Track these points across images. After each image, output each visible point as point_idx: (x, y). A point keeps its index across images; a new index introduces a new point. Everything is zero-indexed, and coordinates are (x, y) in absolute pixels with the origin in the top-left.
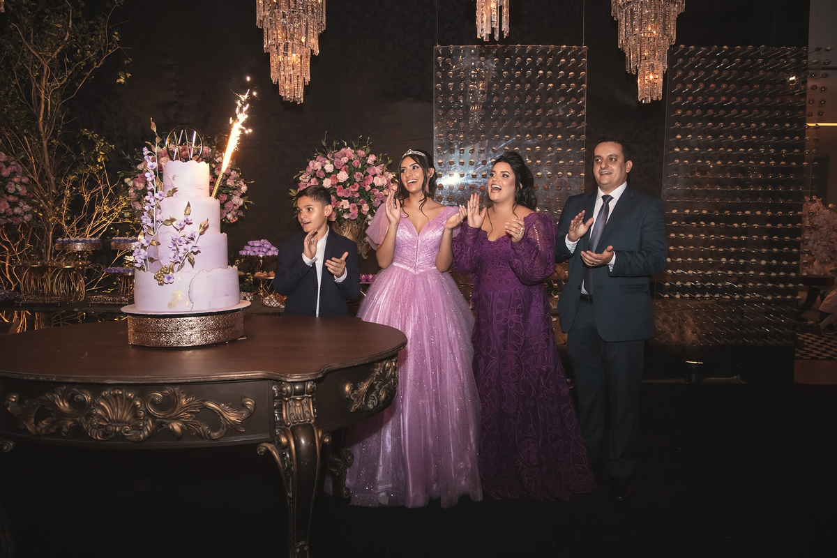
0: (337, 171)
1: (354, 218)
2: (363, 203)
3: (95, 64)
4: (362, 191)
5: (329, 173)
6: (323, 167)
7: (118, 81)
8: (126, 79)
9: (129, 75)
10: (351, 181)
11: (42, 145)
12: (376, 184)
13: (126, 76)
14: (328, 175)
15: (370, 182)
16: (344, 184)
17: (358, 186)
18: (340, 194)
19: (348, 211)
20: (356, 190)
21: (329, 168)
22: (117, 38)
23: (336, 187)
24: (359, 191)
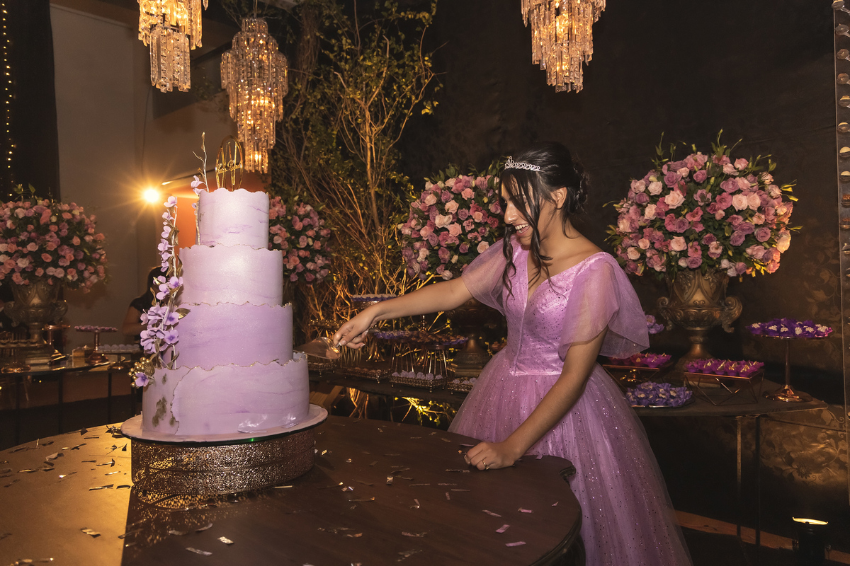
0: (666, 190)
1: (695, 266)
2: (711, 240)
3: (414, 98)
4: (708, 220)
5: (655, 196)
6: (647, 188)
7: (423, 112)
8: (433, 108)
9: (436, 103)
10: (689, 204)
11: (370, 194)
12: (738, 207)
13: (433, 105)
14: (654, 199)
15: (725, 205)
16: (677, 212)
17: (701, 213)
18: (670, 228)
19: (683, 254)
20: (697, 218)
21: (656, 187)
22: (429, 64)
23: (664, 218)
24: (703, 220)
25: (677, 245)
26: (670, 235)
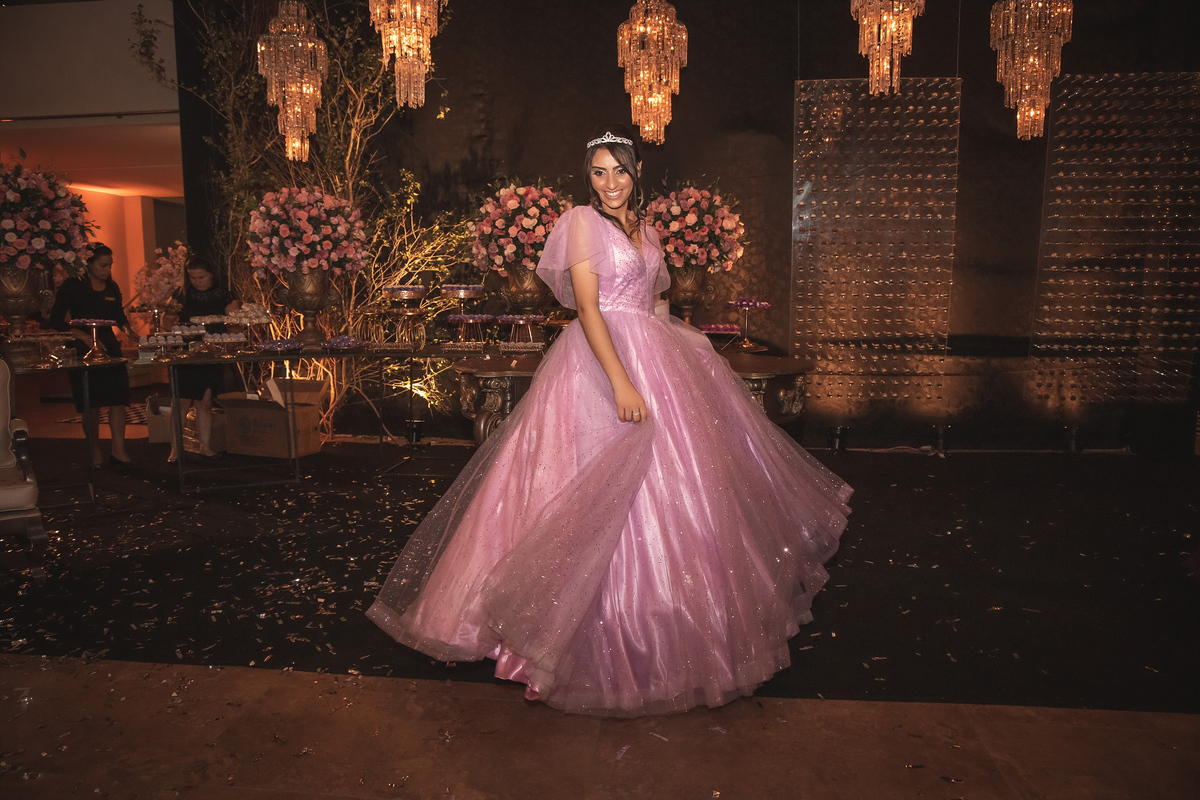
0: (684, 213)
1: (702, 264)
2: (712, 247)
4: (711, 235)
5: (676, 216)
7: (437, 117)
8: (445, 114)
9: (450, 110)
10: (700, 223)
12: (725, 228)
13: (445, 111)
14: (675, 218)
15: (719, 226)
16: (693, 228)
17: (708, 230)
18: (688, 238)
19: (696, 256)
20: (705, 233)
21: (676, 210)
23: (684, 231)
24: (709, 235)
25: (693, 248)
26: (688, 243)
